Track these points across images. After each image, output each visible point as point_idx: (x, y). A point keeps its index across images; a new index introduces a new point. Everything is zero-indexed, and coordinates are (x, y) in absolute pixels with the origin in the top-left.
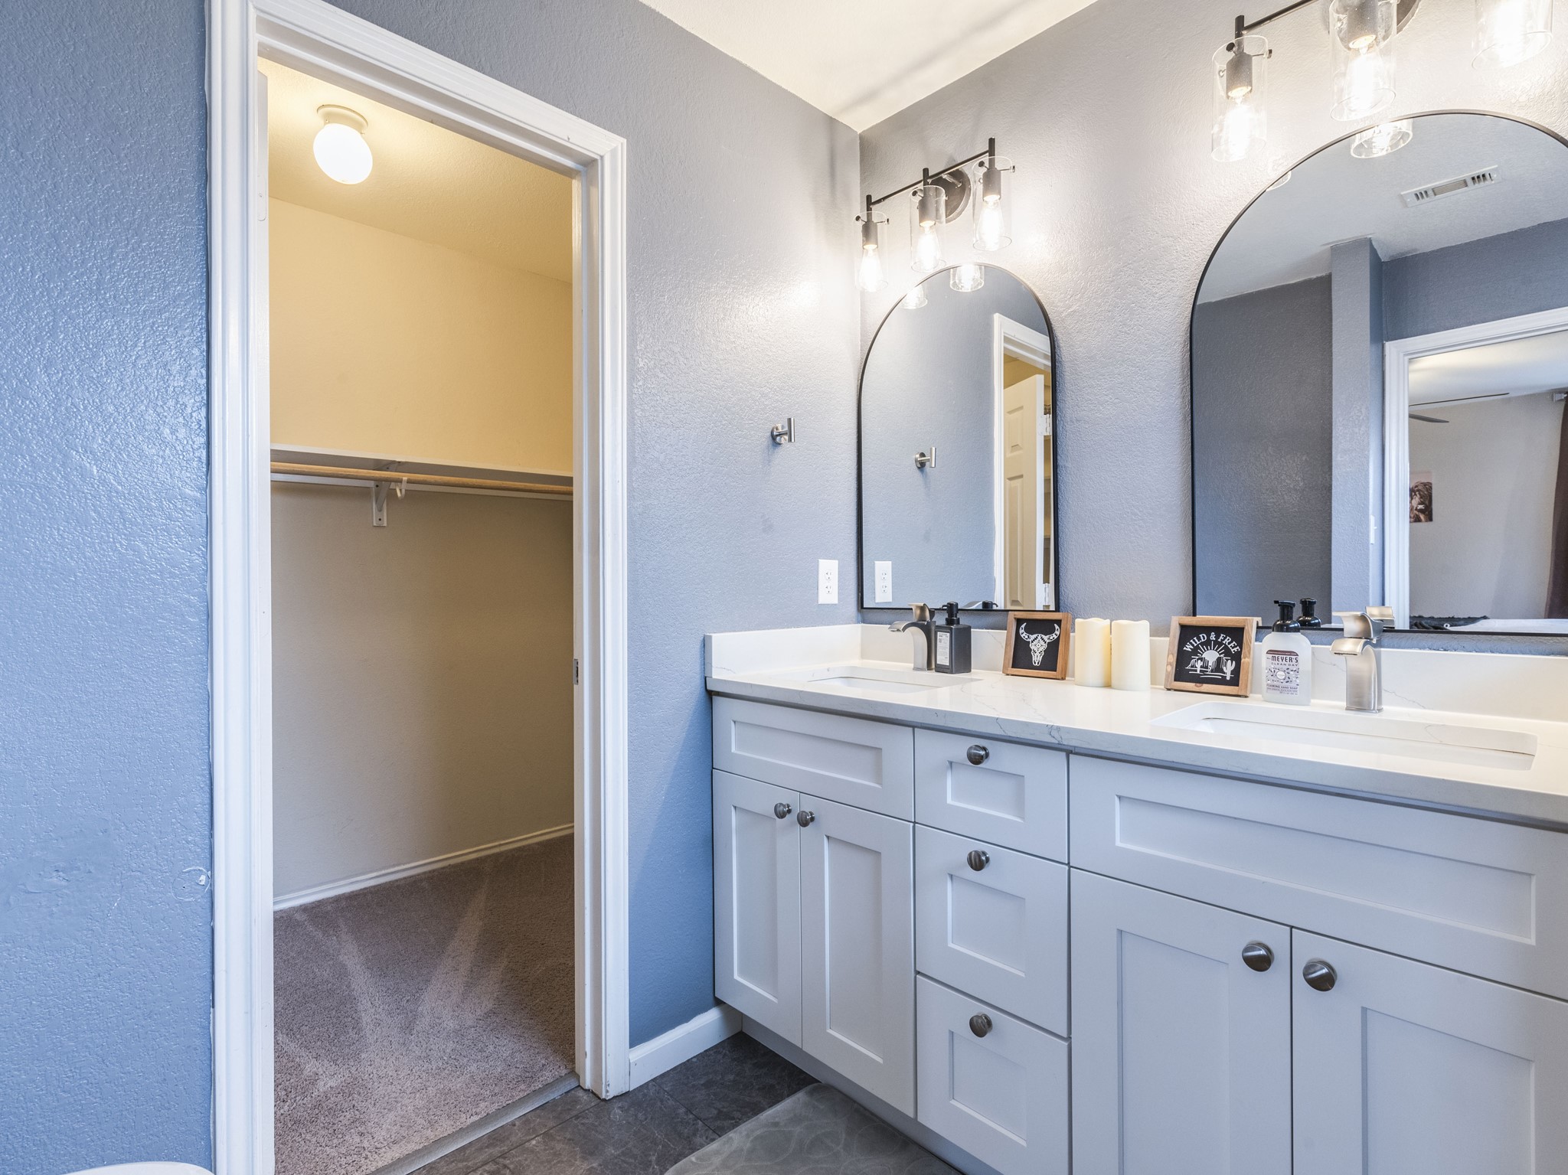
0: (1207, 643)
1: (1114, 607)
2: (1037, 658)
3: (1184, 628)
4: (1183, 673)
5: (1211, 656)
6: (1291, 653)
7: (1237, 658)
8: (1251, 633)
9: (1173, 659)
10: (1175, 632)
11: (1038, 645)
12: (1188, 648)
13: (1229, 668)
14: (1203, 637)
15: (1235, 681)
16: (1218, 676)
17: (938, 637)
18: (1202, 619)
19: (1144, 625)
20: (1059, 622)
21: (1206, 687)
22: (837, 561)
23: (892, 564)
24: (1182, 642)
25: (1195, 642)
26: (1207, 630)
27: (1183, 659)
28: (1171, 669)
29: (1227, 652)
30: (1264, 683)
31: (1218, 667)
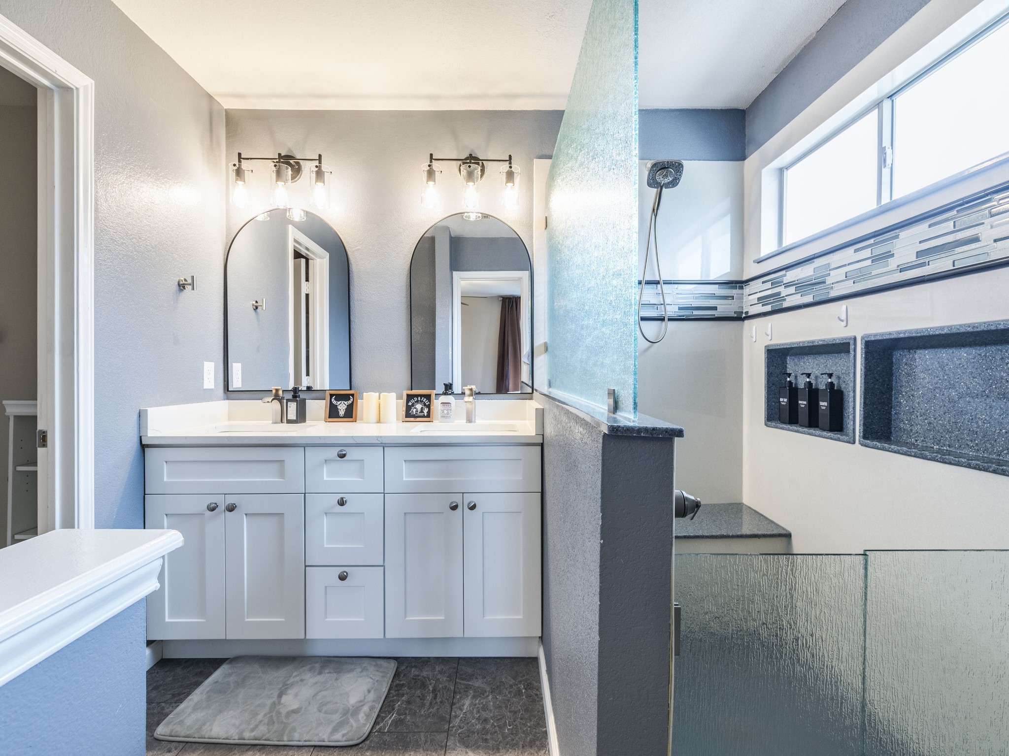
0: (417, 402)
1: (380, 388)
2: (342, 413)
3: (408, 395)
4: (408, 415)
5: (419, 406)
6: (449, 403)
7: (429, 407)
8: (433, 397)
9: (404, 409)
10: (405, 397)
11: (342, 407)
12: (410, 404)
13: (426, 411)
14: (416, 399)
15: (428, 416)
16: (422, 414)
17: (289, 405)
18: (414, 392)
19: (393, 395)
20: (353, 395)
21: (418, 419)
22: (214, 363)
23: (242, 365)
24: (408, 402)
25: (413, 401)
26: (417, 396)
27: (408, 408)
28: (404, 413)
29: (425, 405)
30: (440, 415)
31: (422, 411)
